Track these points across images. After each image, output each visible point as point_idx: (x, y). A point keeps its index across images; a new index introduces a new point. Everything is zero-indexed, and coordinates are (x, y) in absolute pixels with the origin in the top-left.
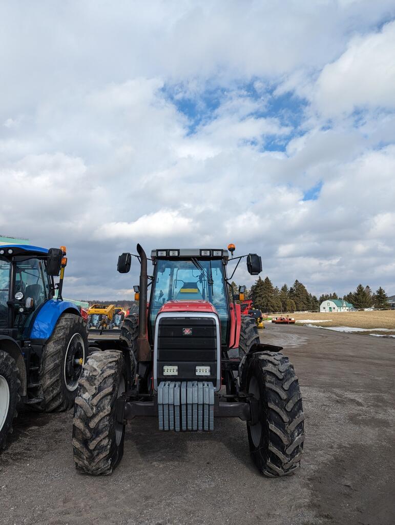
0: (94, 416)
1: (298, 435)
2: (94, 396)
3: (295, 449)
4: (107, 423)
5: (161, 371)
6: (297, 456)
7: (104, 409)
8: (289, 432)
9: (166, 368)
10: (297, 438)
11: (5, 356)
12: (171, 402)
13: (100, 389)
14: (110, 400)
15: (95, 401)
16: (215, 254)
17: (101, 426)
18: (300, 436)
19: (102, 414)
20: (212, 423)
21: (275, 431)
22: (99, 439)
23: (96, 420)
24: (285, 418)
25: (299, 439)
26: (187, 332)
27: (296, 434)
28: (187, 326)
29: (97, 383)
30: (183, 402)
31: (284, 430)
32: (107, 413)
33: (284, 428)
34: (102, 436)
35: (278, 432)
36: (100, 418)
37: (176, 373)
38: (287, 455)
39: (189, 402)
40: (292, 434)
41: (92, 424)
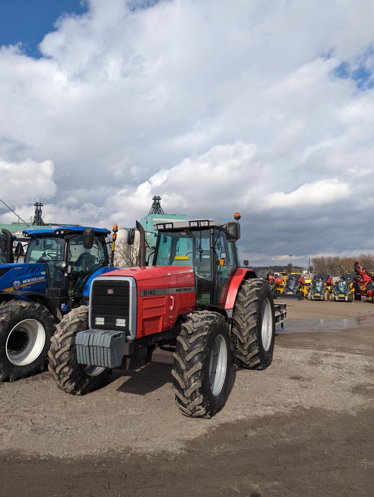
0: (59, 350)
1: (194, 382)
2: (61, 336)
3: (192, 394)
4: (67, 356)
5: (93, 321)
6: (196, 400)
7: (66, 346)
8: (185, 378)
9: (97, 319)
10: (193, 384)
11: (37, 307)
12: (83, 344)
13: (66, 332)
14: (72, 340)
15: (60, 340)
16: (202, 224)
17: (63, 358)
18: (196, 383)
19: (63, 350)
20: (110, 362)
21: (175, 376)
22: (61, 367)
23: (59, 353)
24: (183, 366)
25: (195, 385)
26: (110, 292)
27: (193, 381)
28: (110, 287)
29: (65, 327)
30: (90, 344)
31: (183, 376)
32: (66, 349)
33: (182, 374)
34: (63, 365)
35: (177, 377)
36: (61, 352)
37: (103, 323)
38: (187, 398)
39: (94, 344)
40: (189, 380)
41: (57, 356)
